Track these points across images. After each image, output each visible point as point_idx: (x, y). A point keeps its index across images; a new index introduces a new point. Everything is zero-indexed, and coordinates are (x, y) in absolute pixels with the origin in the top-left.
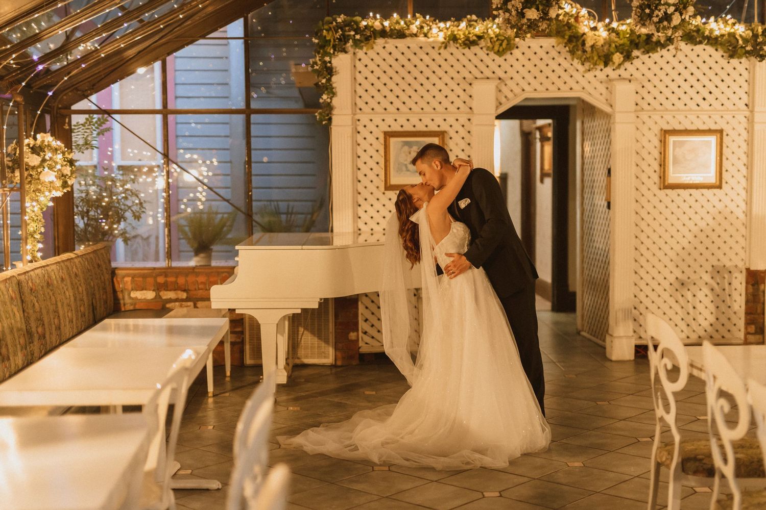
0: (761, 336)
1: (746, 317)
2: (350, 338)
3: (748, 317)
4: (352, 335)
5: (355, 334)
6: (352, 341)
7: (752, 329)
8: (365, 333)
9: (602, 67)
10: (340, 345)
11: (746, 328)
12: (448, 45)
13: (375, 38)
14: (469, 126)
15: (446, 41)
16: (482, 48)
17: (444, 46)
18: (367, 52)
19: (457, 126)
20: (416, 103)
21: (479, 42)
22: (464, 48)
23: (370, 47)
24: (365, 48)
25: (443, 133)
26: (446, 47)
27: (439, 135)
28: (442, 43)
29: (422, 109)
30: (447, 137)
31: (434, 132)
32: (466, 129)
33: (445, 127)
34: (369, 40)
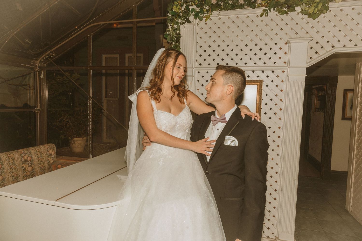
12: (269, 13)
13: (212, 11)
14: (283, 76)
15: (268, 9)
16: (298, 13)
17: (266, 13)
18: (206, 22)
19: (273, 76)
20: (241, 59)
21: (296, 8)
22: (282, 14)
23: (208, 18)
24: (204, 19)
25: (261, 82)
26: (267, 15)
27: (258, 84)
28: (264, 10)
29: (246, 64)
30: (264, 84)
31: (254, 81)
32: (280, 79)
33: (262, 77)
34: (208, 13)
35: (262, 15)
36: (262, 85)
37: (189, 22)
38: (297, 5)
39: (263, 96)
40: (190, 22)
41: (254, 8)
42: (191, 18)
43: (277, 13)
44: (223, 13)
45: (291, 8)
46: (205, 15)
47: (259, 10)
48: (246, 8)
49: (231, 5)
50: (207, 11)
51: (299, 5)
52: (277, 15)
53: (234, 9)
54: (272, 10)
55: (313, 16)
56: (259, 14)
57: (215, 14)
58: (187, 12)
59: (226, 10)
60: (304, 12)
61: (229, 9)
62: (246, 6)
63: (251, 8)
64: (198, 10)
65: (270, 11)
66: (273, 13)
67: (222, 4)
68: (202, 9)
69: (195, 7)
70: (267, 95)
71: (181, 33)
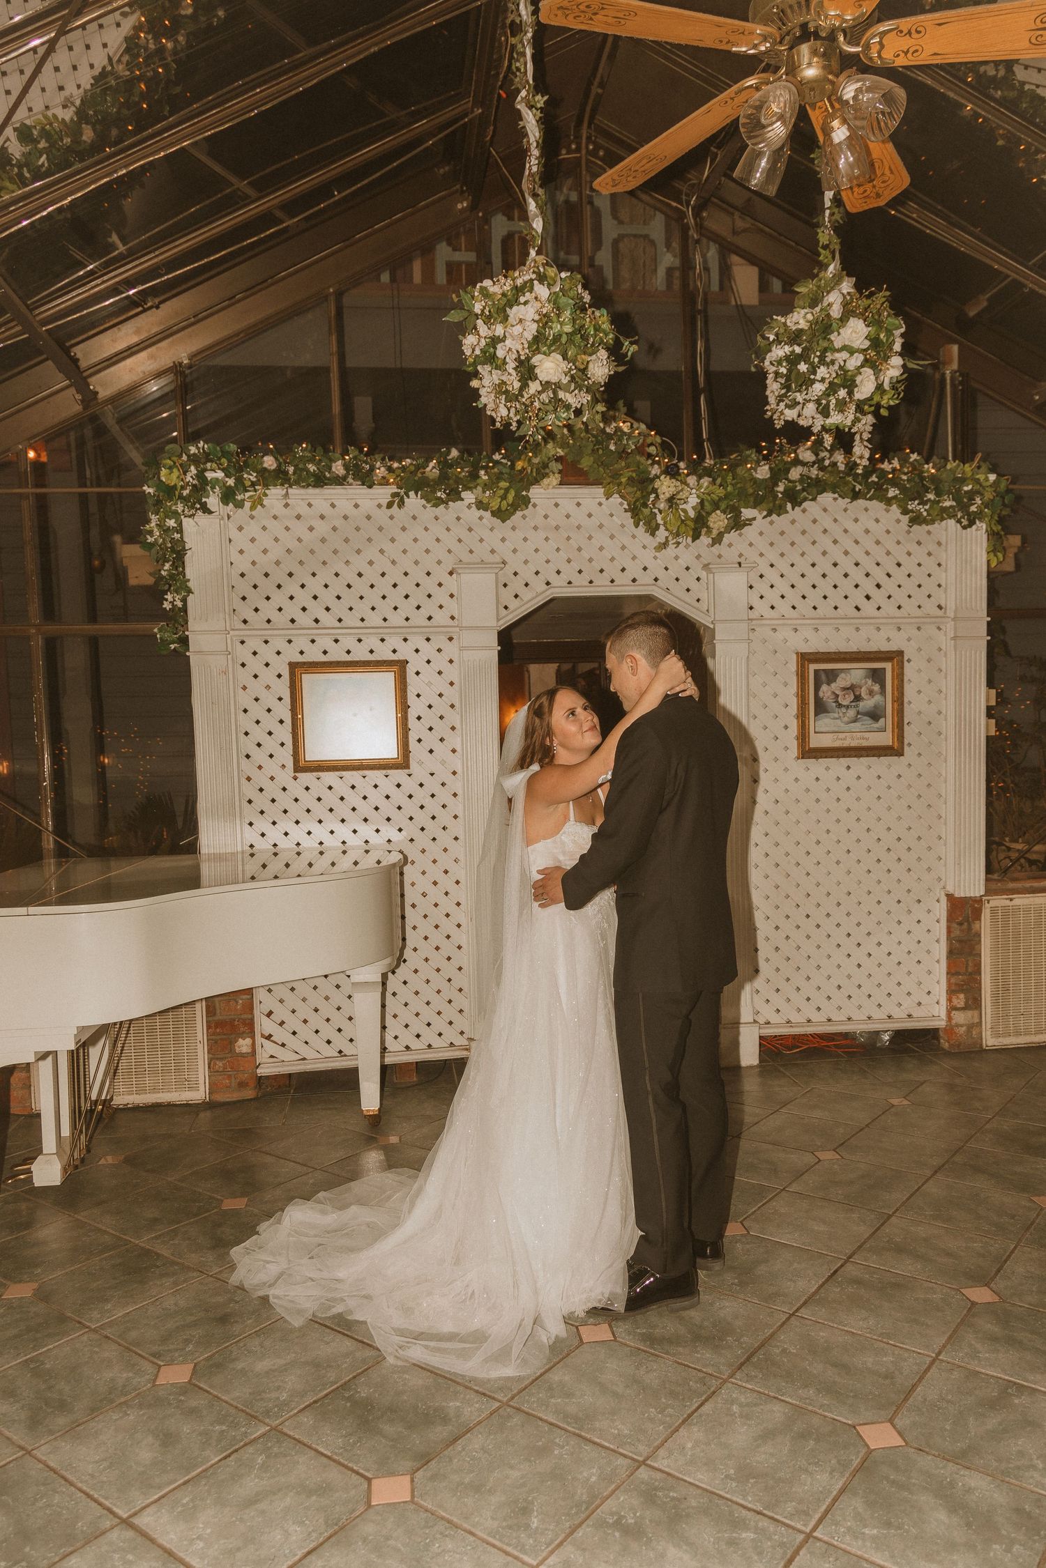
0: (976, 1013)
1: (948, 981)
2: (237, 1050)
3: (953, 981)
4: (243, 1045)
5: (248, 1041)
6: (242, 1055)
7: (960, 1000)
8: (269, 1037)
9: (690, 539)
10: (220, 1064)
11: (949, 1000)
12: (406, 500)
13: (266, 486)
14: (451, 650)
15: (402, 492)
16: (469, 507)
17: (398, 500)
18: (253, 513)
19: (428, 650)
20: (351, 609)
21: (464, 495)
22: (436, 506)
23: (257, 503)
24: (248, 505)
25: (403, 664)
26: (401, 504)
27: (395, 668)
28: (394, 495)
29: (362, 620)
30: (411, 670)
31: (385, 661)
32: (445, 656)
33: (405, 652)
34: (255, 491)
35: (390, 505)
36: (405, 672)
37: (206, 510)
38: (466, 488)
39: (411, 699)
40: (210, 512)
41: (370, 487)
42: (213, 501)
43: (423, 502)
44: (294, 491)
45: (454, 495)
46: (248, 494)
47: (383, 494)
48: (351, 485)
49: (314, 475)
50: (253, 484)
51: (470, 489)
52: (424, 507)
53: (322, 487)
54: (412, 494)
55: (502, 515)
56: (384, 502)
57: (275, 494)
58: (202, 486)
59: (303, 487)
60: (480, 505)
61: (308, 485)
62: (350, 480)
63: (363, 484)
64: (231, 482)
65: (408, 497)
66: (414, 501)
67: (291, 469)
68: (240, 480)
69: (220, 475)
70: (418, 696)
71: (186, 539)
